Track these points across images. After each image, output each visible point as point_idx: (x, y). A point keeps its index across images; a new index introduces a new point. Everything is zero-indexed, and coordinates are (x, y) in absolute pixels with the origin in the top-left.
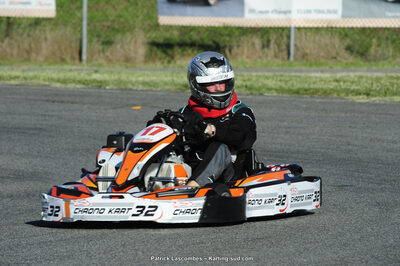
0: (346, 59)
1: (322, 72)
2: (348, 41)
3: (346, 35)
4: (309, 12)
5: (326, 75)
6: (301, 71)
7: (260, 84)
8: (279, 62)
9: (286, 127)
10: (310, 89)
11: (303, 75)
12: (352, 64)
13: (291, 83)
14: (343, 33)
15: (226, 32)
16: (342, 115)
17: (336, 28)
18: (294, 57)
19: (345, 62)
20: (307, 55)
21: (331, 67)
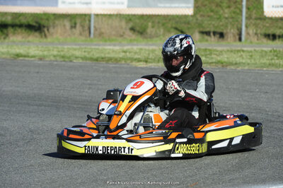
0: (130, 36)
1: (115, 45)
2: (130, 25)
3: (130, 20)
4: (104, 3)
5: (117, 48)
6: (99, 45)
7: (70, 54)
8: (83, 38)
9: (89, 84)
10: (105, 58)
11: (100, 48)
12: (134, 40)
13: (92, 53)
14: (128, 18)
15: (45, 17)
16: (129, 76)
17: (123, 15)
18: (94, 35)
19: (129, 38)
20: (102, 33)
21: (120, 42)
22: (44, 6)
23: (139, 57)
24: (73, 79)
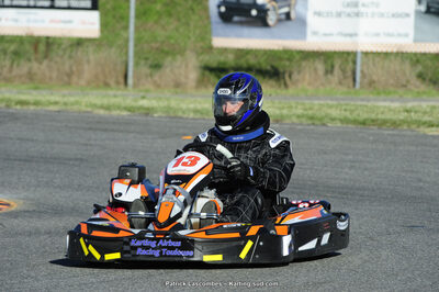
0: (417, 87)
1: (392, 101)
2: (419, 68)
3: (418, 61)
4: (378, 35)
5: (396, 105)
6: (369, 101)
7: (323, 114)
8: (345, 89)
9: (351, 161)
10: (377, 120)
11: (369, 104)
12: (424, 93)
13: (356, 112)
14: (414, 59)
15: (286, 56)
16: (414, 148)
17: (407, 53)
18: (361, 83)
19: (416, 90)
20: (374, 82)
21: (401, 96)
23: (431, 119)
24: (325, 153)
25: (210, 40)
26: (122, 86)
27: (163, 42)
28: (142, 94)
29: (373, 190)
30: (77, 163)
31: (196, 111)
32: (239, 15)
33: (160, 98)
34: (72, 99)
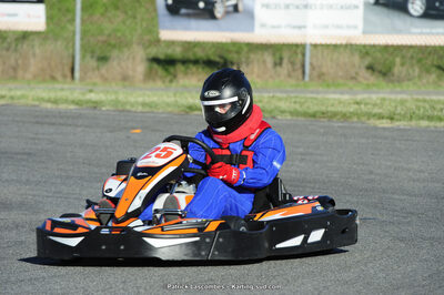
0: (366, 79)
1: (342, 93)
2: (368, 61)
3: (367, 53)
4: (326, 27)
5: (346, 97)
6: (318, 93)
7: (272, 107)
8: (293, 82)
9: (301, 154)
10: (327, 112)
11: (319, 96)
12: (374, 85)
13: (306, 105)
14: (364, 51)
15: (234, 49)
16: (363, 141)
17: (356, 45)
18: (310, 76)
19: (365, 82)
20: (323, 74)
21: (351, 89)
22: (232, 31)
23: (380, 111)
25: (158, 33)
26: (69, 79)
27: (109, 35)
28: (90, 87)
29: (324, 183)
30: (25, 157)
31: (144, 104)
32: (187, 8)
33: (108, 92)
34: (19, 93)
